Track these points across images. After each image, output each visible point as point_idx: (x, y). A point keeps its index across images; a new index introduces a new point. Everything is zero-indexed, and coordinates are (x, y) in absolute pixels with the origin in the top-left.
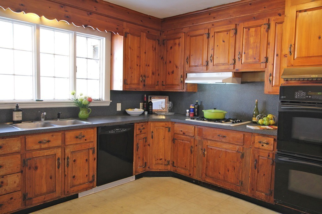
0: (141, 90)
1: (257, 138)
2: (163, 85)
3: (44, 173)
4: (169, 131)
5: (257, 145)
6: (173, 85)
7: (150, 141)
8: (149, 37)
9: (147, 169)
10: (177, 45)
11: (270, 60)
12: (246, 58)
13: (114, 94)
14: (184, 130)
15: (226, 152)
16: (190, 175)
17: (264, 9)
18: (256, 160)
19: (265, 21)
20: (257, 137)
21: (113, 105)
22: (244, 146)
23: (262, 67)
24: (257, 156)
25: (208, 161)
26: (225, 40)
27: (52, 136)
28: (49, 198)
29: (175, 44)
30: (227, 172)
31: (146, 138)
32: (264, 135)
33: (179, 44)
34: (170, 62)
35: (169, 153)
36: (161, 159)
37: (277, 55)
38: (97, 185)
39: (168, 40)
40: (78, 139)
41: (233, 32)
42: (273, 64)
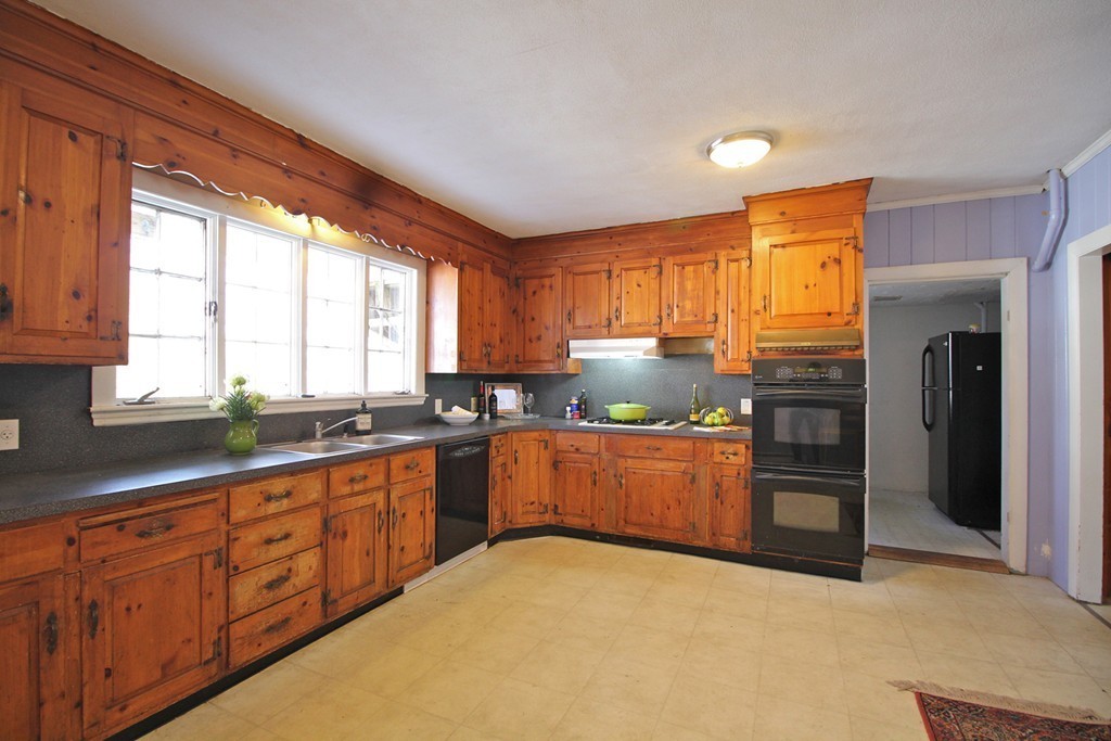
0: (484, 372)
1: (718, 447)
2: (517, 362)
3: (357, 544)
4: (546, 447)
5: (718, 458)
6: (540, 361)
7: (512, 469)
8: (496, 272)
9: (508, 526)
10: (547, 289)
11: (721, 318)
12: (682, 315)
13: (433, 381)
14: (577, 444)
15: (663, 475)
16: (593, 525)
17: (707, 238)
18: (718, 484)
19: (710, 256)
20: (717, 445)
21: (430, 403)
22: (695, 463)
23: (708, 330)
24: (718, 476)
25: (628, 496)
26: (641, 283)
27: (371, 465)
28: (363, 598)
29: (543, 286)
30: (667, 511)
31: (505, 464)
32: (728, 441)
33: (551, 287)
34: (533, 319)
35: (547, 491)
36: (532, 503)
37: (733, 311)
38: (437, 564)
39: (526, 278)
40: (410, 472)
41: (656, 270)
42: (727, 326)
